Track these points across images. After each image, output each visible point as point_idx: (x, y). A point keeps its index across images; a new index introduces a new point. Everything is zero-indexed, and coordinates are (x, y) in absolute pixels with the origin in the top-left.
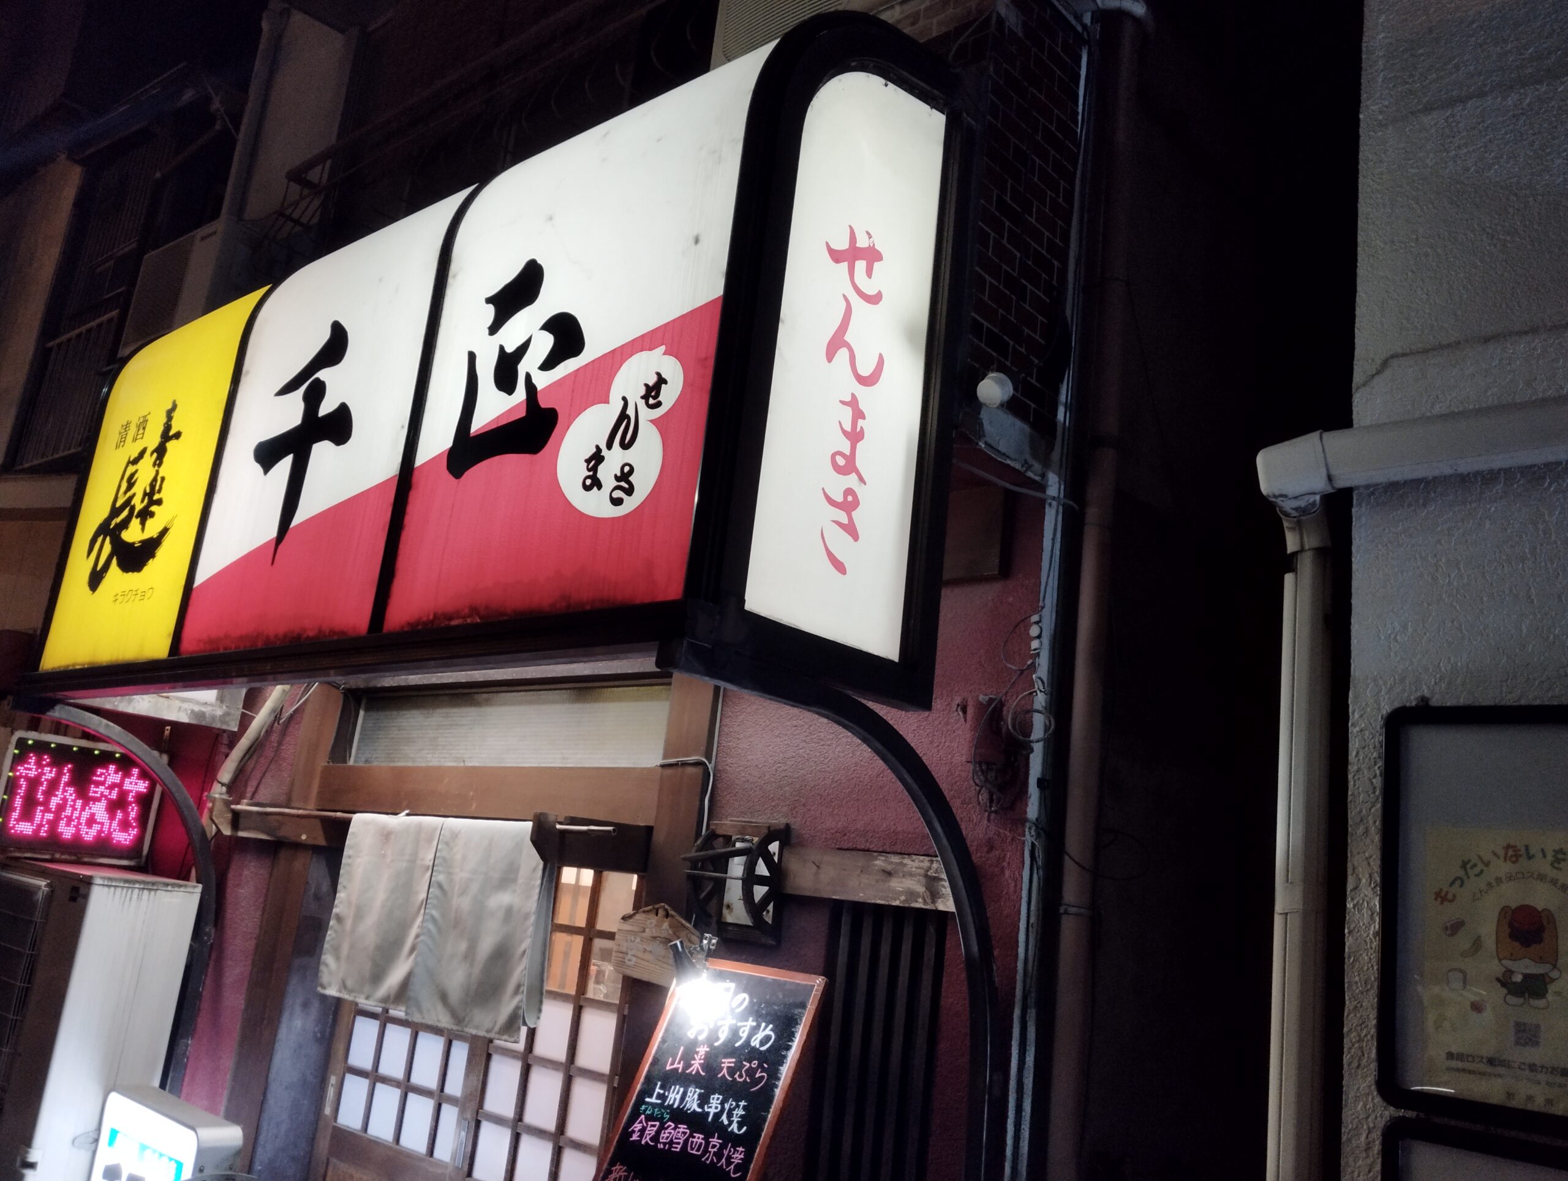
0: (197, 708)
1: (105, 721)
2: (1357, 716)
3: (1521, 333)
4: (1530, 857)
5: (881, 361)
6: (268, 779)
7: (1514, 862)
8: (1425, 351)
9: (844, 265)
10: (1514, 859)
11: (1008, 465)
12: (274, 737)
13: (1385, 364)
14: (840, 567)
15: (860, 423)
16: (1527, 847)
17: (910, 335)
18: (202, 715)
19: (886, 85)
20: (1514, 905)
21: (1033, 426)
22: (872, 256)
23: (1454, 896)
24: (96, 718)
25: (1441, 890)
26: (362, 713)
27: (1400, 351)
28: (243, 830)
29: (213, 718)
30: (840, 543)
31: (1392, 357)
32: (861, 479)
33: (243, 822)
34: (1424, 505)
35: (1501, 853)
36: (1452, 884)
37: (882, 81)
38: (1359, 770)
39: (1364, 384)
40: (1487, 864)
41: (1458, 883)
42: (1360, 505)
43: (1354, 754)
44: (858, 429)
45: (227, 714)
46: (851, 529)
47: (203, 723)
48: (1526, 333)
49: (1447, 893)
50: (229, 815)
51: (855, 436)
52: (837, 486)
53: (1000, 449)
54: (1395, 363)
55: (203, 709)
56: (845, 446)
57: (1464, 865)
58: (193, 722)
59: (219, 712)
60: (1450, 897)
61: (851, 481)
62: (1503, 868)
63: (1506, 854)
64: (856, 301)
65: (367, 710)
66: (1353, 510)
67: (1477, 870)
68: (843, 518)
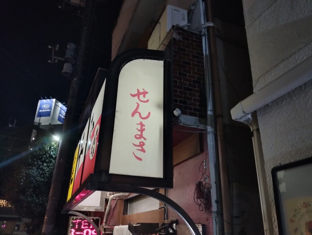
0: (96, 208)
1: (79, 213)
2: (267, 171)
3: (281, 62)
4: (310, 206)
5: (149, 113)
6: (111, 221)
7: (306, 208)
8: (264, 74)
9: (136, 97)
10: (306, 207)
11: (192, 127)
12: (112, 212)
13: (258, 80)
14: (140, 159)
15: (143, 127)
16: (308, 203)
17: (158, 106)
18: (97, 209)
19: (144, 60)
20: (308, 222)
21: (199, 117)
22: (145, 93)
23: (294, 220)
24: (77, 213)
25: (291, 219)
26: (129, 204)
27: (260, 76)
28: (107, 232)
29: (99, 209)
30: (140, 154)
31: (259, 78)
32: (145, 139)
33: (106, 230)
34: (271, 112)
35: (303, 205)
36: (293, 217)
37: (143, 59)
38: (270, 187)
39: (255, 87)
40: (300, 209)
41: (295, 216)
42: (259, 116)
43: (268, 182)
44: (143, 128)
45: (101, 208)
46: (143, 151)
47: (97, 211)
48: (282, 62)
49: (293, 219)
50: (103, 229)
51: (142, 130)
52: (137, 142)
53: (188, 124)
54: (259, 79)
55: (97, 208)
56: (139, 133)
57: (295, 211)
58: (95, 211)
59: (100, 208)
60: (294, 221)
61: (142, 140)
62: (304, 210)
63: (304, 205)
64: (140, 103)
65: (129, 203)
66: (258, 118)
67: (298, 212)
68: (140, 148)
